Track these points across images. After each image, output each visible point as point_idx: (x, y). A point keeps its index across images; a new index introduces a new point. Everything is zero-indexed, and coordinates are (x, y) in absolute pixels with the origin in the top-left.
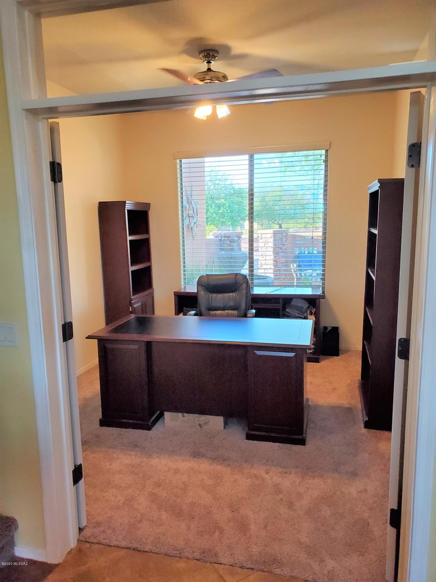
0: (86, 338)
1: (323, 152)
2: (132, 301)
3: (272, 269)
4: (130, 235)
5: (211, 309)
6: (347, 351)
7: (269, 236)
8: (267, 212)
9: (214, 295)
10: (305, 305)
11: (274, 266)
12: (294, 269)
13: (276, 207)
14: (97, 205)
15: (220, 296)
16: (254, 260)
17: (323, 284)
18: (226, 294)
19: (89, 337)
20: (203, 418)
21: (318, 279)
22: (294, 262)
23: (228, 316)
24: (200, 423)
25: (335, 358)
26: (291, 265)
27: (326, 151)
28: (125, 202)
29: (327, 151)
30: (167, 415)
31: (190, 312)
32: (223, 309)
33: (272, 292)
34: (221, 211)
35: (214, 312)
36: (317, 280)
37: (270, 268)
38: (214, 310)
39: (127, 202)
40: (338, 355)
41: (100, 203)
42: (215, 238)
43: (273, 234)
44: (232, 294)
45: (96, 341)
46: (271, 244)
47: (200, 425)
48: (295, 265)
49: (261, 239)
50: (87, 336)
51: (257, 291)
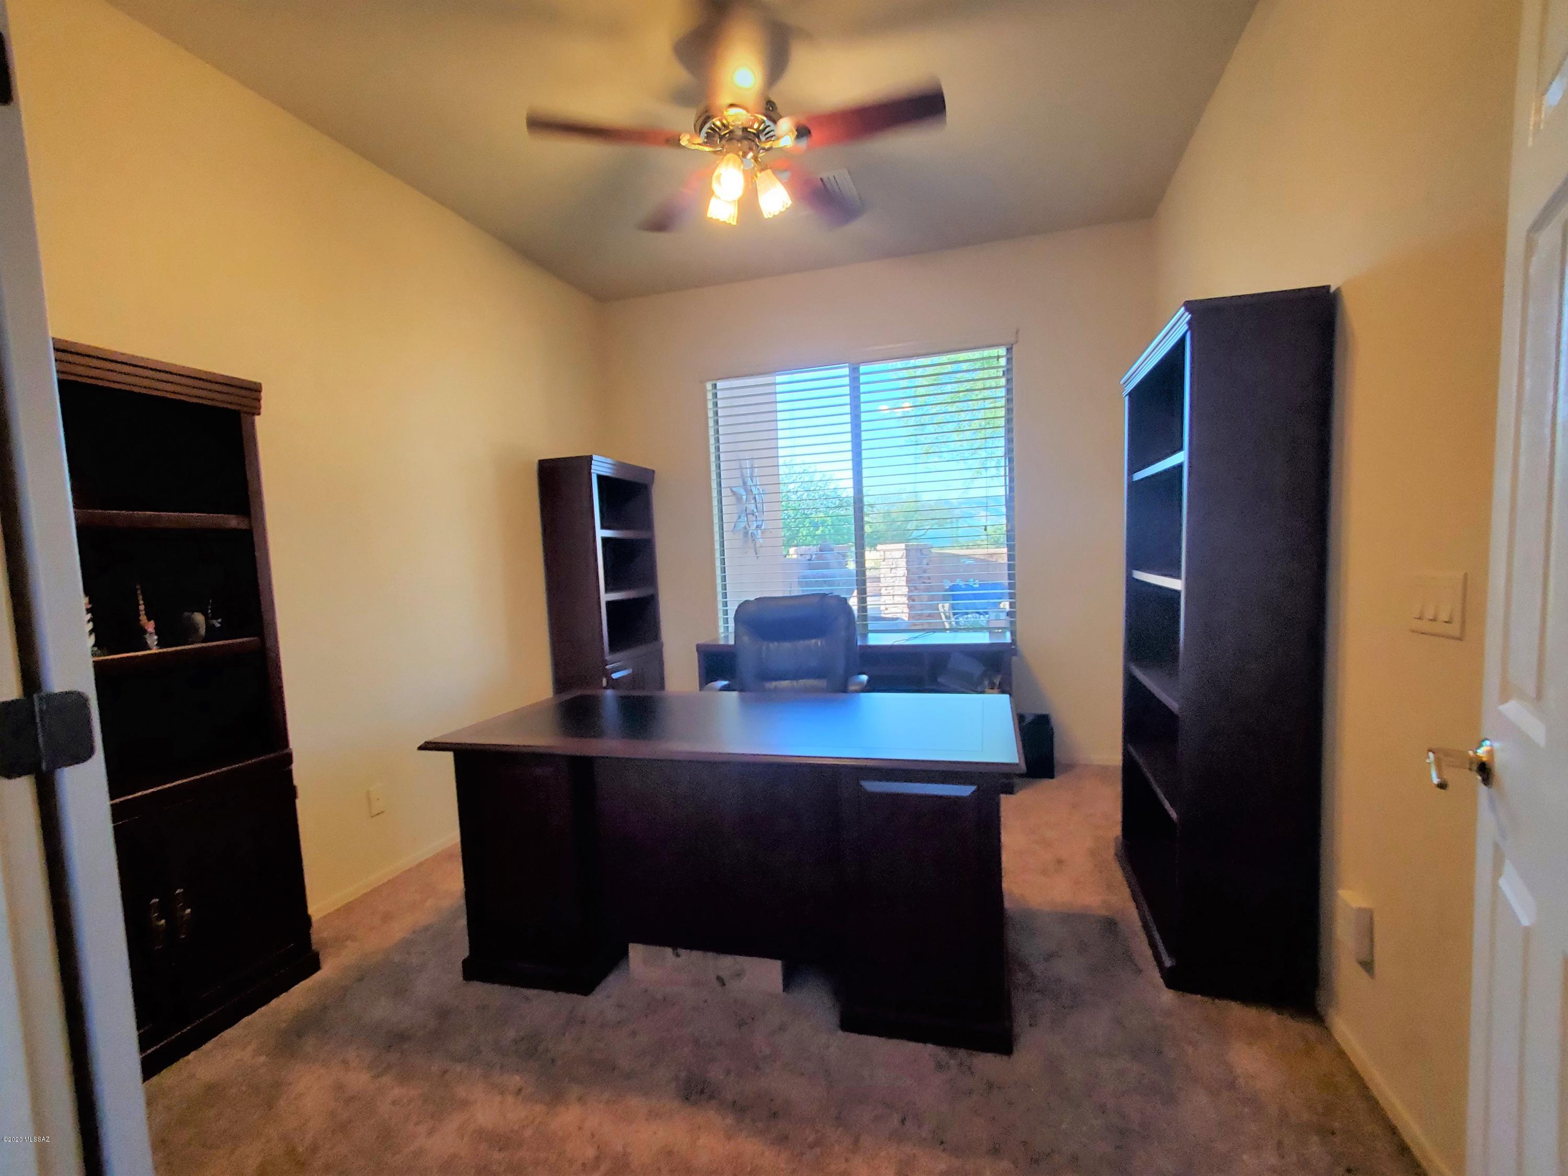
0: (420, 748)
1: (1002, 351)
2: (607, 665)
3: (905, 613)
4: (603, 527)
5: (766, 675)
6: (1069, 767)
7: (898, 554)
8: (895, 533)
9: (773, 645)
10: (976, 669)
11: (908, 607)
12: (945, 613)
13: (910, 526)
14: (535, 468)
15: (787, 645)
16: (867, 577)
17: (1012, 623)
18: (801, 642)
19: (427, 746)
20: (727, 963)
21: (1001, 614)
22: (945, 598)
23: (807, 690)
24: (721, 974)
25: (1046, 782)
26: (940, 606)
27: (1007, 349)
28: (591, 458)
29: (1009, 350)
30: (636, 952)
31: (711, 684)
32: (796, 676)
33: (907, 640)
34: (819, 532)
35: (774, 684)
36: (1000, 616)
37: (901, 611)
38: (776, 679)
39: (595, 457)
40: (1052, 777)
41: (542, 463)
42: (800, 557)
43: (905, 551)
44: (813, 641)
45: (448, 758)
46: (902, 571)
47: (721, 981)
48: (947, 605)
49: (884, 561)
50: (421, 742)
51: (875, 640)
